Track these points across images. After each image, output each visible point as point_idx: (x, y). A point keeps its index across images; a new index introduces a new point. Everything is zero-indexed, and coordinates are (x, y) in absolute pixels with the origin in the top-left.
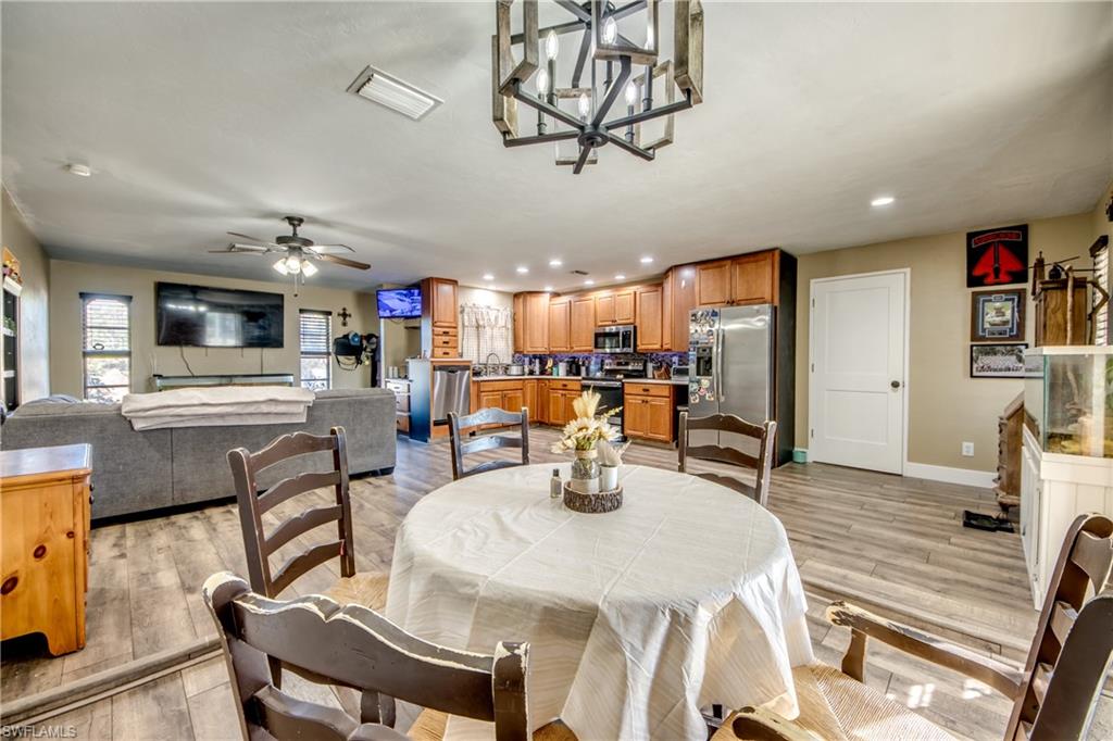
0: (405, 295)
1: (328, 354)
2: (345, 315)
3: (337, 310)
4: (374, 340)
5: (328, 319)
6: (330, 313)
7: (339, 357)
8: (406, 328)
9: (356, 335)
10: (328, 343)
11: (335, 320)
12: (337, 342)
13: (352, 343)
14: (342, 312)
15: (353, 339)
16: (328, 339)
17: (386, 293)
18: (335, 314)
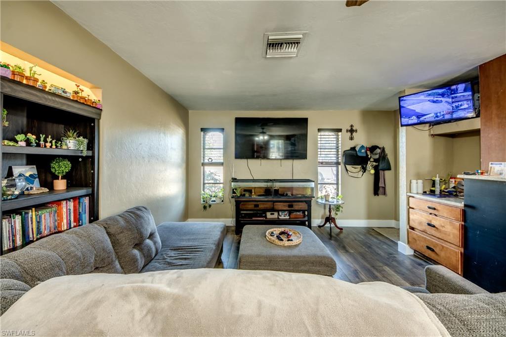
0: (443, 95)
1: (338, 164)
2: (352, 131)
3: (346, 127)
4: (378, 151)
5: (338, 135)
6: (340, 130)
7: (347, 166)
8: (433, 135)
9: (362, 147)
10: (338, 155)
11: (344, 136)
12: (345, 154)
13: (359, 154)
14: (349, 128)
15: (360, 150)
16: (338, 151)
17: (413, 98)
18: (344, 131)
